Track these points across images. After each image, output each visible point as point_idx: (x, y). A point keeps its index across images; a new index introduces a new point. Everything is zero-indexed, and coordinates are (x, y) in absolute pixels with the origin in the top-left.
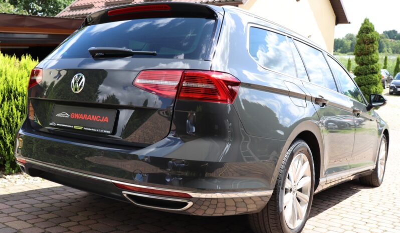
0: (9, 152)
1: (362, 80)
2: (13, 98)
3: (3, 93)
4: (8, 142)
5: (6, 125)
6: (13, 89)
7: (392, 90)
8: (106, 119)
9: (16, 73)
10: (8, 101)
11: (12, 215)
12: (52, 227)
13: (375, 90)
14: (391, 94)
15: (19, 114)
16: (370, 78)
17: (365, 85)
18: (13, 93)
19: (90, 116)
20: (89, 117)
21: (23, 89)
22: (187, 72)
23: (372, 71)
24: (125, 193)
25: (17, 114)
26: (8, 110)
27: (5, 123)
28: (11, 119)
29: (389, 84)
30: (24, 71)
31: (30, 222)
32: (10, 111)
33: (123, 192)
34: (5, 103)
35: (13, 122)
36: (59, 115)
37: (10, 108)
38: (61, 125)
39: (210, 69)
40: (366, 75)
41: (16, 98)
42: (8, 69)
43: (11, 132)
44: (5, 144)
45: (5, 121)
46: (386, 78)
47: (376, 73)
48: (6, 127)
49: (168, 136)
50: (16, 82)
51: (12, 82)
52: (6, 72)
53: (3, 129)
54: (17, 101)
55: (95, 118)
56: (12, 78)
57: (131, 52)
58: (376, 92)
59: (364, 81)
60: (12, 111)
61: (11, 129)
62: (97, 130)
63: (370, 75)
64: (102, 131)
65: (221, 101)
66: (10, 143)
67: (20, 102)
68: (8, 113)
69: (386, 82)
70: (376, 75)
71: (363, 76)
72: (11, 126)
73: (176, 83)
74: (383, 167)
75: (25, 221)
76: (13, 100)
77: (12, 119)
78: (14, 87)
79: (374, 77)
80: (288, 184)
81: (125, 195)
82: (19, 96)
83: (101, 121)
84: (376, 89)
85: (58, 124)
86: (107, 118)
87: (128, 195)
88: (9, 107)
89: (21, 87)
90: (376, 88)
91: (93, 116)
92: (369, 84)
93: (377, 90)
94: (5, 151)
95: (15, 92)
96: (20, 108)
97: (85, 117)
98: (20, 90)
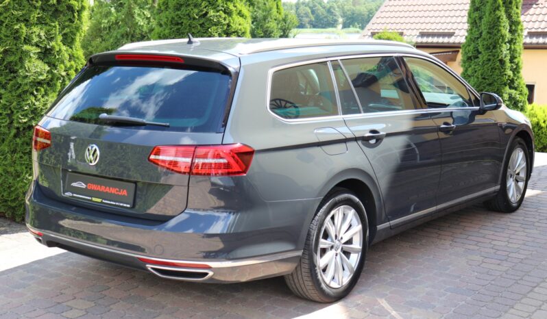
8: (124, 193)
19: (108, 188)
20: (107, 190)
33: (147, 265)
36: (74, 184)
49: (186, 211)
55: (113, 191)
81: (149, 269)
83: (120, 194)
85: (75, 195)
86: (125, 191)
87: (153, 268)
91: (111, 189)
97: (102, 189)
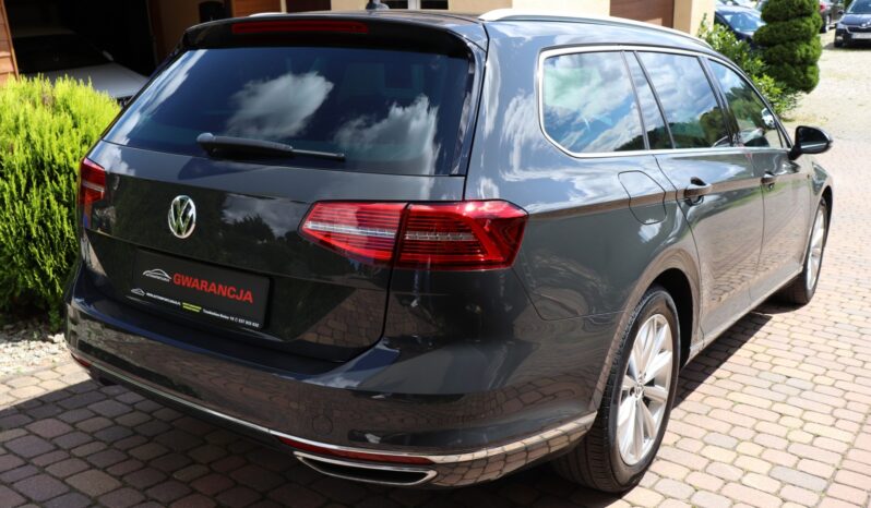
0: (53, 290)
1: (777, 31)
2: (47, 179)
3: (26, 170)
4: (49, 271)
5: (41, 237)
6: (46, 159)
7: (840, 38)
9: (48, 125)
10: (38, 186)
11: (76, 452)
12: (159, 483)
13: (803, 50)
14: (837, 45)
15: (65, 211)
16: (796, 27)
17: (783, 43)
18: (47, 169)
21: (66, 157)
22: (413, 207)
23: (799, 11)
24: (300, 455)
25: (60, 212)
26: (42, 206)
27: (37, 233)
28: (49, 224)
29: (834, 23)
30: (63, 113)
31: (113, 473)
32: (45, 208)
34: (34, 191)
35: (54, 229)
37: (45, 202)
38: (155, 296)
39: (461, 199)
40: (787, 20)
41: (53, 178)
42: (29, 112)
43: (53, 250)
44: (43, 274)
45: (37, 230)
46: (829, 8)
47: (809, 14)
48: (41, 241)
50: (50, 145)
51: (43, 146)
52: (25, 120)
53: (36, 246)
54: (58, 183)
56: (41, 136)
57: (290, 152)
58: (807, 56)
59: (781, 34)
60: (49, 207)
61: (52, 244)
62: (232, 319)
63: (794, 21)
64: (241, 321)
65: (488, 264)
66: (54, 272)
67: (64, 186)
68: (42, 212)
69: (828, 18)
70: (809, 20)
71: (781, 23)
72: (50, 239)
73: (390, 234)
74: (816, 262)
75: (104, 470)
76: (49, 183)
77: (52, 224)
78: (46, 155)
79: (804, 25)
80: (627, 383)
82: (61, 174)
84: (807, 51)
88: (42, 198)
89: (62, 154)
90: (808, 47)
92: (792, 40)
93: (810, 53)
94: (46, 288)
95: (50, 165)
96: (65, 199)
98: (60, 160)
